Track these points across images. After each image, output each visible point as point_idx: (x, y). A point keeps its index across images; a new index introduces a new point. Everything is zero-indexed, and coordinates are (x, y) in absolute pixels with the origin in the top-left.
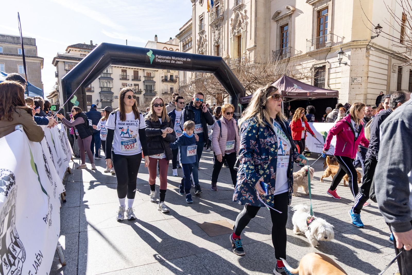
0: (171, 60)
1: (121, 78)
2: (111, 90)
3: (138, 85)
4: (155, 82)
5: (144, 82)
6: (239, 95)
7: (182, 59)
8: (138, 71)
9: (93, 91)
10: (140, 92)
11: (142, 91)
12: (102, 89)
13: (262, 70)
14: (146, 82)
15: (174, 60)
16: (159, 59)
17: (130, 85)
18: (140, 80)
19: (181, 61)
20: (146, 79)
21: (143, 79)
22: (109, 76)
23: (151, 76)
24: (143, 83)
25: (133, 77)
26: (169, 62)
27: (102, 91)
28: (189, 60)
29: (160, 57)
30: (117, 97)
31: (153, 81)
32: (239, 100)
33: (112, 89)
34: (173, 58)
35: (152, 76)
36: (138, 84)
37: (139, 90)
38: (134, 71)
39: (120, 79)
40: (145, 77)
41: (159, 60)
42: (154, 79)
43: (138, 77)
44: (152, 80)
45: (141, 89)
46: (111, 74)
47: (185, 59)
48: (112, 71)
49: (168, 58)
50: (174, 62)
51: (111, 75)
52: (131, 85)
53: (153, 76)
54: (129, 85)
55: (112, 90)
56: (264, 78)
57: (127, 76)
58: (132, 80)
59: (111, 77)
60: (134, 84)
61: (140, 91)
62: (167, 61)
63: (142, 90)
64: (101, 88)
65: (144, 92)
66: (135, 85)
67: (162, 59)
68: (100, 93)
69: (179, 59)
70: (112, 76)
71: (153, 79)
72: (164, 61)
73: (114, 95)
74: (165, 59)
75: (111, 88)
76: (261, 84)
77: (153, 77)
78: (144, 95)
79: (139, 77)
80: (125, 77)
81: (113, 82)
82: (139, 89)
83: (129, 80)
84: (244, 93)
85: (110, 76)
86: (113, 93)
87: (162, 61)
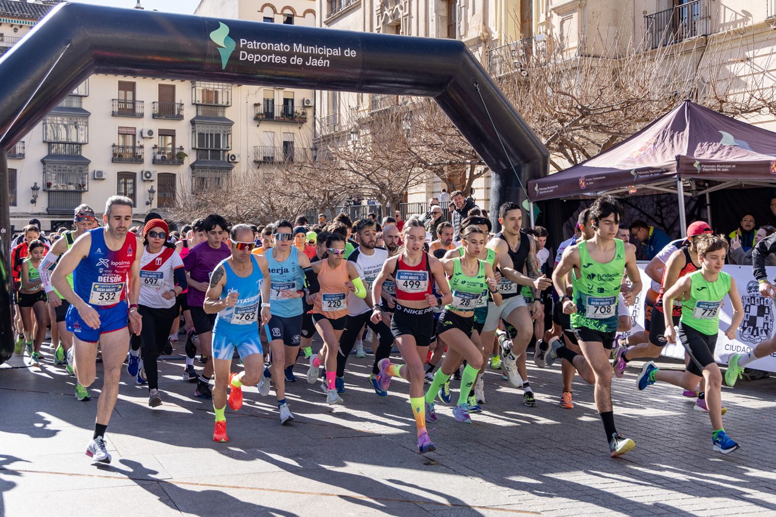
0: (289, 55)
1: (117, 110)
2: (80, 150)
3: (172, 133)
4: (230, 124)
5: (193, 122)
6: (526, 171)
7: (327, 52)
8: (173, 87)
9: (22, 156)
10: (178, 158)
11: (187, 156)
12: (49, 150)
13: (605, 84)
14: (201, 123)
15: (299, 55)
16: (250, 51)
17: (145, 135)
18: (180, 117)
19: (324, 57)
20: (200, 114)
21: (189, 113)
22: (75, 105)
23: (217, 101)
24: (191, 127)
25: (157, 105)
26: (284, 60)
27: (50, 156)
28: (351, 53)
29: (253, 45)
30: (100, 173)
31: (224, 119)
32: (527, 187)
33: (84, 148)
34: (298, 48)
35: (220, 103)
36: (175, 130)
37: (176, 152)
38: (160, 85)
39: (114, 114)
40: (197, 105)
41: (250, 57)
42: (229, 114)
43: (173, 106)
44: (220, 115)
45: (181, 148)
46: (81, 96)
47: (337, 52)
48: (87, 89)
49: (279, 47)
50: (299, 61)
51: (84, 100)
52: (150, 133)
53: (225, 104)
54: (141, 133)
55: (85, 153)
56: (613, 110)
57: (138, 105)
58: (154, 116)
59: (84, 107)
60: (159, 129)
61: (179, 154)
62: (277, 59)
63: (185, 151)
64: (49, 144)
65: (191, 158)
66: (163, 133)
67: (260, 52)
68: (43, 161)
69: (317, 50)
70: (86, 105)
71: (224, 112)
72: (268, 59)
73: (92, 168)
74: (268, 53)
75: (81, 144)
76: (605, 132)
77: (224, 107)
78: (192, 167)
79: (177, 107)
80: (129, 106)
81: (87, 125)
82: (177, 146)
83: (142, 116)
84: (541, 162)
85: (81, 102)
86: (87, 162)
87: (261, 58)
